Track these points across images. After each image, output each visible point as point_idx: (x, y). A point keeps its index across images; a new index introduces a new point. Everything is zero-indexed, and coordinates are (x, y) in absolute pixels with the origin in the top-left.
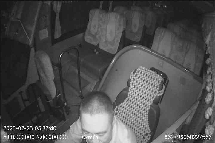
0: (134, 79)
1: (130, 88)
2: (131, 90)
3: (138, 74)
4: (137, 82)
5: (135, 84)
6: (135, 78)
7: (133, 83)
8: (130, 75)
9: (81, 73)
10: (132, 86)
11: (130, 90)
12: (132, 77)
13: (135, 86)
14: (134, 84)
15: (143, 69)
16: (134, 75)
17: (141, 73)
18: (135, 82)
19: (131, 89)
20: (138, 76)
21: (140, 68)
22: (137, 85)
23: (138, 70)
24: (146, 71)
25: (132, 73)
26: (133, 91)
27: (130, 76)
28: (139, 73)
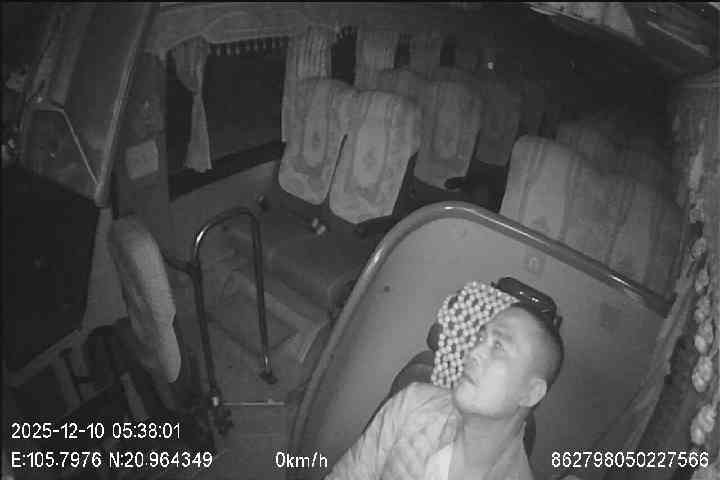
0: (451, 326)
1: (438, 354)
2: (442, 362)
3: (463, 306)
4: (460, 333)
5: (456, 341)
6: (454, 319)
7: (447, 338)
8: (437, 312)
9: (267, 296)
10: (445, 346)
11: (437, 360)
12: (445, 317)
13: (454, 346)
14: (450, 342)
15: (481, 291)
16: (452, 311)
17: (475, 302)
18: (454, 333)
19: (441, 358)
20: (465, 313)
21: (472, 288)
22: (461, 344)
23: (464, 293)
24: (493, 298)
25: (446, 302)
26: (449, 363)
27: (440, 315)
28: (469, 303)
